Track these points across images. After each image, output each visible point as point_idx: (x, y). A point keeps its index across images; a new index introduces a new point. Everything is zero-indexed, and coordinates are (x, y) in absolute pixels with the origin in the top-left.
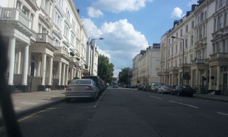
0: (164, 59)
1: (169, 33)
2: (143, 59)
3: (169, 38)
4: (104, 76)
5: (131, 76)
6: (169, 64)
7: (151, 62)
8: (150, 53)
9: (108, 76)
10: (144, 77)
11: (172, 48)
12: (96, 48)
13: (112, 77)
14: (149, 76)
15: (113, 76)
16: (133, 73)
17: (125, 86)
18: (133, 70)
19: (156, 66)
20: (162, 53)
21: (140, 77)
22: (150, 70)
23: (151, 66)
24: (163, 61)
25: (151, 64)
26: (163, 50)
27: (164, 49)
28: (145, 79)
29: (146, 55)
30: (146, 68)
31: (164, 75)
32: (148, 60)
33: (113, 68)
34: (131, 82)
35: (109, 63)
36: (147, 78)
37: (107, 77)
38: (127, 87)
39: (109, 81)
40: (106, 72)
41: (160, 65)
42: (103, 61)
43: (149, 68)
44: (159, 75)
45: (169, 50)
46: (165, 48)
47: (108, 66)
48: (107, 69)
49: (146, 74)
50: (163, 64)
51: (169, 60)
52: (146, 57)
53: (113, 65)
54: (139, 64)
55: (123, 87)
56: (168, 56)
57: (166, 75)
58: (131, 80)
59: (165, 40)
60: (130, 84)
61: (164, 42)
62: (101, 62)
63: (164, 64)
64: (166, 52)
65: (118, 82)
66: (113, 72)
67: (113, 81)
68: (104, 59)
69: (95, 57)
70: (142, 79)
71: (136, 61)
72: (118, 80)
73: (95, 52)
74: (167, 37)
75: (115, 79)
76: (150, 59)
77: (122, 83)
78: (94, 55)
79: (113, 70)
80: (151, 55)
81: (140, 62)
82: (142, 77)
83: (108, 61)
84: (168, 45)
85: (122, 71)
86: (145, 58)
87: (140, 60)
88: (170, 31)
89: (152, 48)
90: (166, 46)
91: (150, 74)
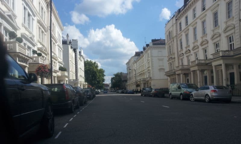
0: (174, 54)
1: (178, 14)
2: (140, 61)
3: (179, 22)
4: (93, 82)
5: (126, 81)
6: (182, 60)
7: (152, 62)
8: (149, 52)
9: (99, 82)
10: (144, 80)
11: (187, 35)
12: (80, 52)
13: (104, 83)
14: (150, 78)
15: (104, 81)
16: (128, 77)
17: (120, 91)
18: (127, 74)
19: (160, 66)
20: (170, 47)
21: (139, 80)
22: (151, 71)
23: (152, 66)
24: (173, 57)
25: (152, 64)
26: (170, 42)
27: (172, 40)
28: (146, 82)
29: (143, 56)
30: (145, 70)
31: (180, 73)
32: (148, 60)
33: (104, 73)
34: (127, 87)
35: (99, 68)
36: (148, 81)
37: (97, 82)
38: (123, 93)
39: (100, 88)
40: (95, 77)
41: (168, 62)
42: (91, 66)
43: (150, 69)
44: (167, 76)
45: (181, 40)
46: (173, 38)
47: (97, 71)
48: (97, 75)
49: (146, 76)
50: (173, 60)
51: (183, 54)
52: (144, 57)
53: (104, 71)
54: (135, 66)
55: (118, 93)
56: (179, 49)
57: (183, 73)
58: (127, 84)
59: (173, 26)
60: (125, 89)
61: (171, 29)
62: (89, 67)
63: (175, 61)
64: (175, 44)
65: (111, 88)
66: (104, 78)
67: (105, 88)
68: (92, 64)
69: (80, 61)
70: (142, 82)
71: (130, 64)
72: (110, 85)
73: (78, 56)
74: (176, 20)
75: (107, 85)
76: (150, 59)
77: (115, 88)
78: (78, 59)
79: (104, 75)
80: (151, 53)
81: (137, 64)
82: (142, 80)
83: (97, 66)
84: (179, 32)
85: (114, 76)
86: (142, 59)
87: (135, 62)
88: (179, 11)
89: (152, 45)
90: (175, 35)
91: (151, 76)
